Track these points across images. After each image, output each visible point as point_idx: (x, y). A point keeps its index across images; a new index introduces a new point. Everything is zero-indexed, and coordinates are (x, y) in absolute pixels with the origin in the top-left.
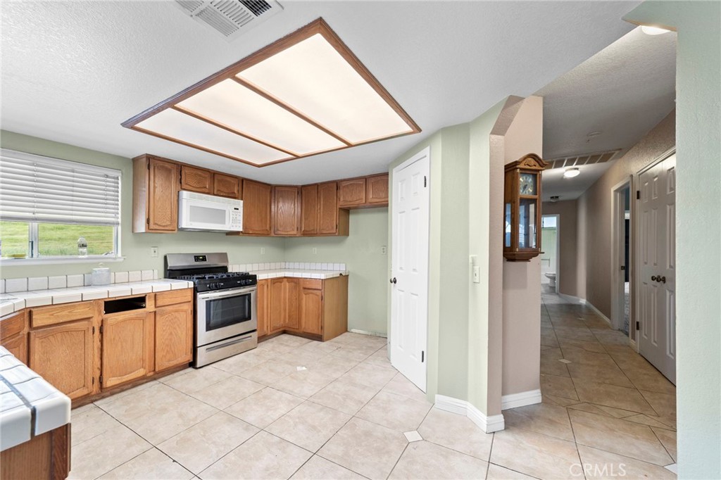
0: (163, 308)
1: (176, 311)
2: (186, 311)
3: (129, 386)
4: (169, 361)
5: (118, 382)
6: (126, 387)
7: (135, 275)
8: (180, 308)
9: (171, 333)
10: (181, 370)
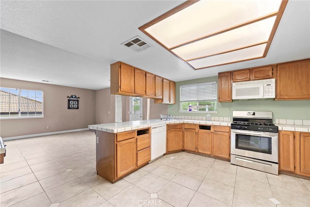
0: (217, 132)
1: (222, 135)
2: (226, 136)
3: (207, 156)
4: (219, 154)
5: (202, 152)
6: (206, 156)
7: (221, 119)
8: (224, 134)
9: (220, 143)
10: (225, 161)
